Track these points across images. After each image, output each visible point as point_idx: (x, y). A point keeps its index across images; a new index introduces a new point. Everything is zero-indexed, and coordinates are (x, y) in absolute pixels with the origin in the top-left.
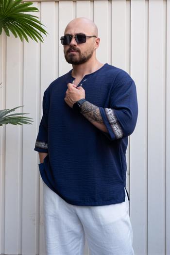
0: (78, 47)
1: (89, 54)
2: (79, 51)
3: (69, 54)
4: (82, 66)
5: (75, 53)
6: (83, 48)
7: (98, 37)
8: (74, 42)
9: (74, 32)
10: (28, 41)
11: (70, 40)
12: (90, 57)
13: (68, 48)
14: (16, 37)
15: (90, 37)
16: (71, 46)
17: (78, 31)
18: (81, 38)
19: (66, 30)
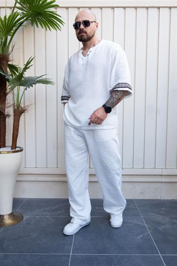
0: (85, 30)
1: (92, 34)
2: (86, 33)
3: (80, 35)
4: (88, 42)
5: (83, 34)
6: (89, 30)
7: (97, 22)
8: (82, 26)
9: (81, 20)
10: (50, 30)
11: (80, 26)
12: (93, 36)
13: (78, 31)
14: (43, 28)
15: (92, 22)
16: (81, 30)
17: (84, 19)
18: (87, 23)
19: (76, 19)
